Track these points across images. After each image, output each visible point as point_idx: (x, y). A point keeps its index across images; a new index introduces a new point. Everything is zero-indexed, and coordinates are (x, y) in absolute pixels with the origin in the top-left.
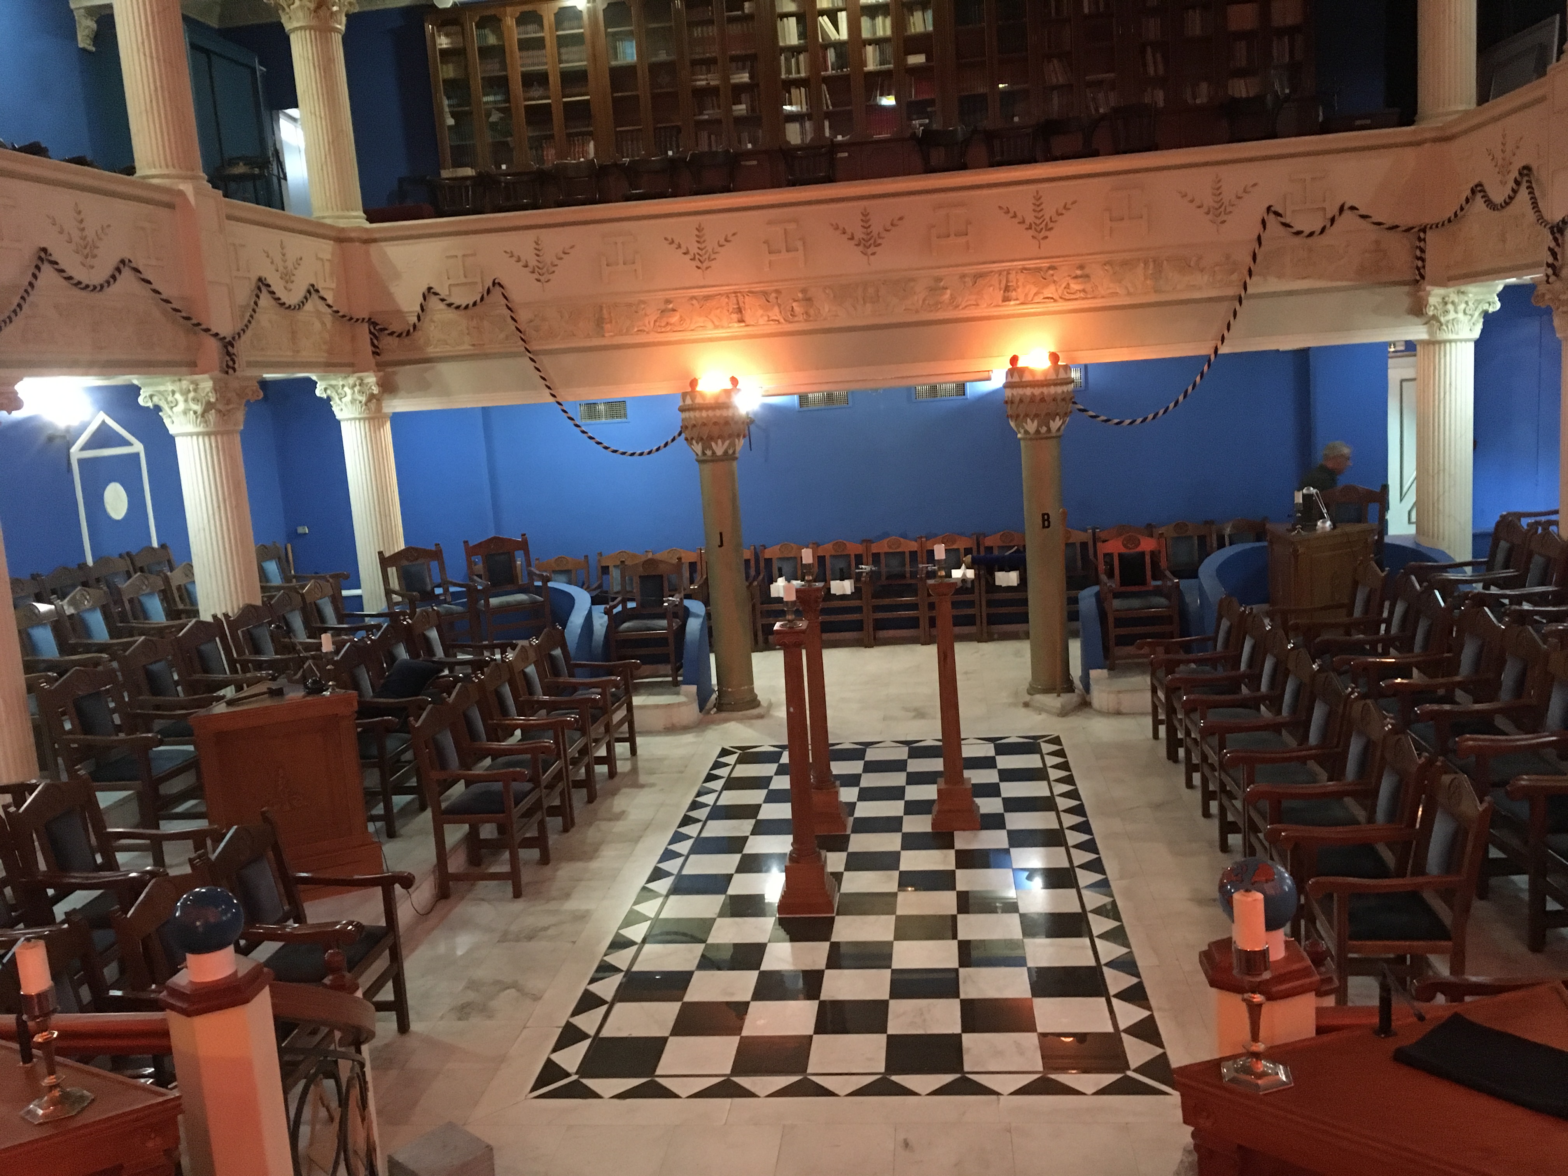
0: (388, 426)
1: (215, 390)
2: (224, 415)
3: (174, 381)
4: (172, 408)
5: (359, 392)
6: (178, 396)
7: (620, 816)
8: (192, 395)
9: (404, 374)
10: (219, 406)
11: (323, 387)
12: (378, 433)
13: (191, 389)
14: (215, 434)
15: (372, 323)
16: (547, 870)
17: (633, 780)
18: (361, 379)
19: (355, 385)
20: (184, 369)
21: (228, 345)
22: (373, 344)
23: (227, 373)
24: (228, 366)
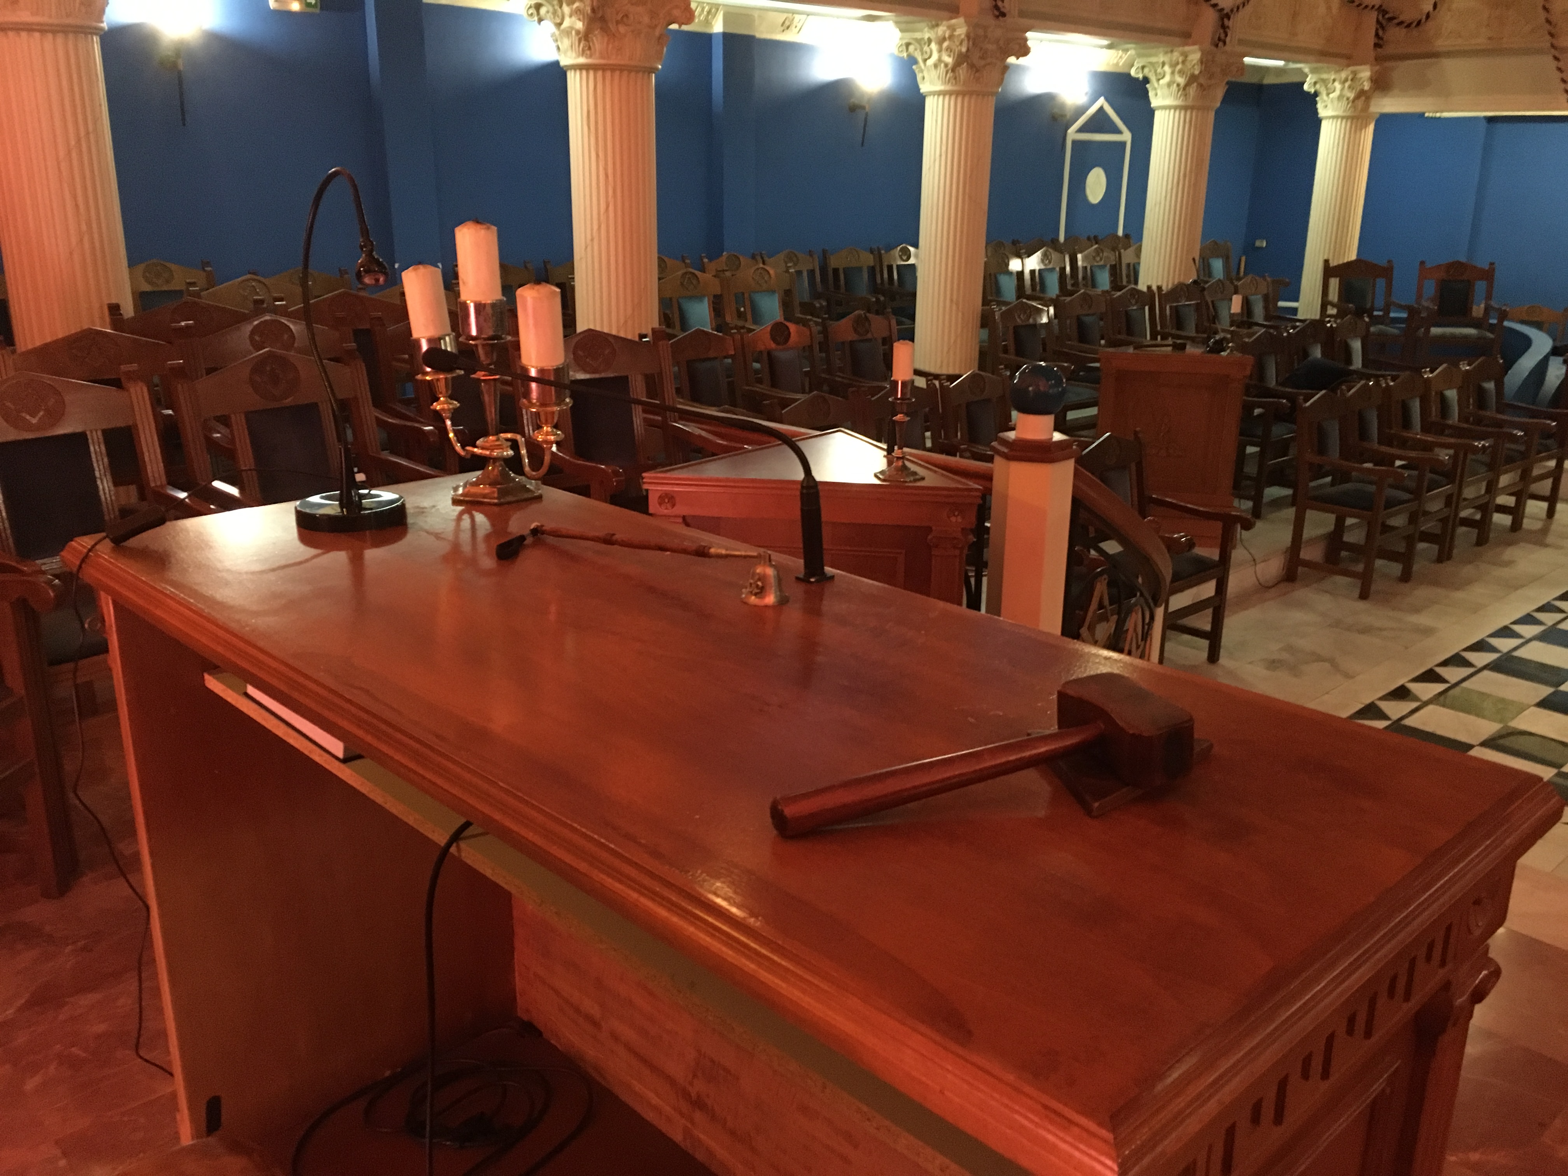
0: (1371, 128)
1: (1202, 62)
2: (1204, 90)
3: (1166, 53)
4: (1158, 80)
5: (1349, 87)
6: (1167, 68)
7: (1509, 563)
8: (1179, 67)
9: (1402, 70)
10: (1202, 80)
11: (1313, 81)
12: (1358, 136)
13: (1180, 60)
14: (1192, 108)
15: (1382, 11)
16: (1405, 587)
17: (1540, 538)
18: (1355, 73)
19: (1346, 80)
20: (1177, 40)
21: (1224, 16)
22: (1377, 35)
23: (1217, 46)
24: (1219, 39)
